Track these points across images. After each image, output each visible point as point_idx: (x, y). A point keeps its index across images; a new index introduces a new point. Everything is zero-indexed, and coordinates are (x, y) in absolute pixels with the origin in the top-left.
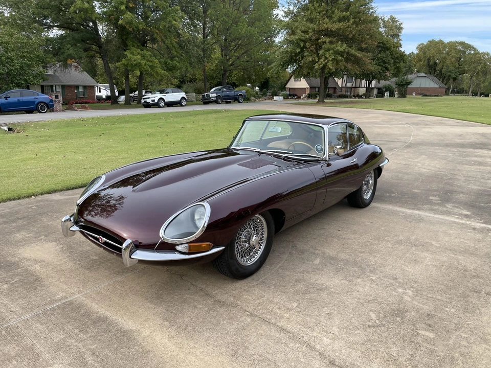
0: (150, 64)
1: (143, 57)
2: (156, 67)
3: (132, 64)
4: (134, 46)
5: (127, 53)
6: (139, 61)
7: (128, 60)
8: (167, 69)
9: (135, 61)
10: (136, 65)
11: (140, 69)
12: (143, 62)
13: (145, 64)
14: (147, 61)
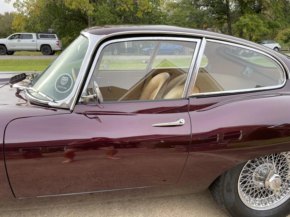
0: (256, 24)
1: (252, 19)
2: (261, 26)
3: (242, 25)
4: (247, 13)
5: (241, 18)
6: (247, 22)
7: (241, 22)
8: (269, 27)
9: (244, 22)
10: (245, 25)
11: (247, 28)
12: (250, 23)
13: (252, 24)
14: (254, 22)
